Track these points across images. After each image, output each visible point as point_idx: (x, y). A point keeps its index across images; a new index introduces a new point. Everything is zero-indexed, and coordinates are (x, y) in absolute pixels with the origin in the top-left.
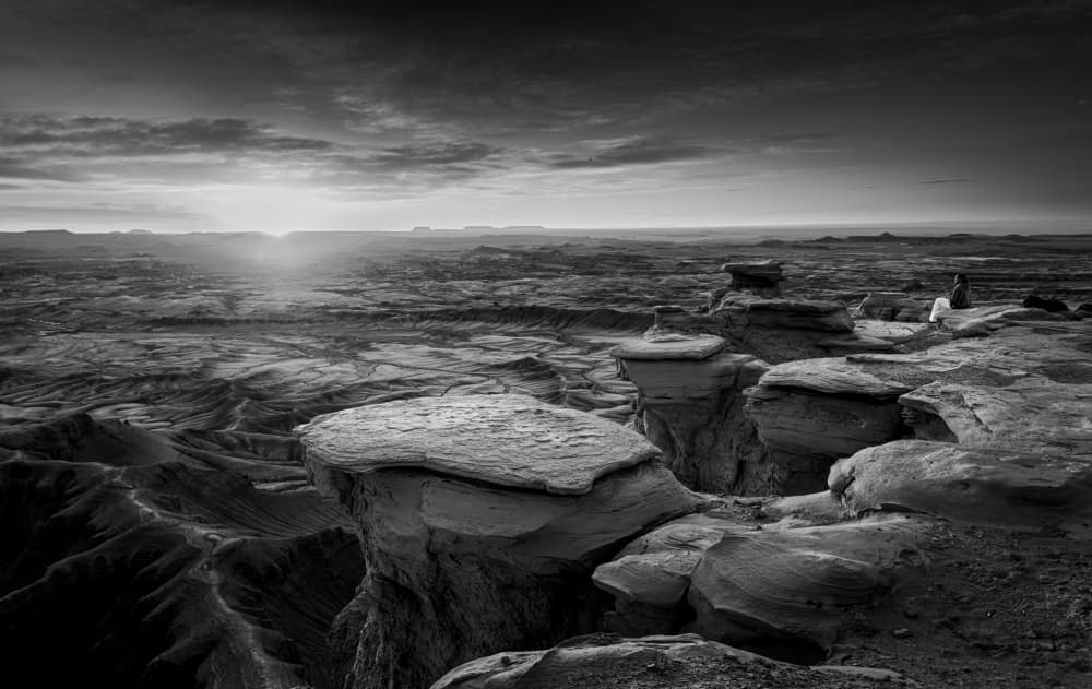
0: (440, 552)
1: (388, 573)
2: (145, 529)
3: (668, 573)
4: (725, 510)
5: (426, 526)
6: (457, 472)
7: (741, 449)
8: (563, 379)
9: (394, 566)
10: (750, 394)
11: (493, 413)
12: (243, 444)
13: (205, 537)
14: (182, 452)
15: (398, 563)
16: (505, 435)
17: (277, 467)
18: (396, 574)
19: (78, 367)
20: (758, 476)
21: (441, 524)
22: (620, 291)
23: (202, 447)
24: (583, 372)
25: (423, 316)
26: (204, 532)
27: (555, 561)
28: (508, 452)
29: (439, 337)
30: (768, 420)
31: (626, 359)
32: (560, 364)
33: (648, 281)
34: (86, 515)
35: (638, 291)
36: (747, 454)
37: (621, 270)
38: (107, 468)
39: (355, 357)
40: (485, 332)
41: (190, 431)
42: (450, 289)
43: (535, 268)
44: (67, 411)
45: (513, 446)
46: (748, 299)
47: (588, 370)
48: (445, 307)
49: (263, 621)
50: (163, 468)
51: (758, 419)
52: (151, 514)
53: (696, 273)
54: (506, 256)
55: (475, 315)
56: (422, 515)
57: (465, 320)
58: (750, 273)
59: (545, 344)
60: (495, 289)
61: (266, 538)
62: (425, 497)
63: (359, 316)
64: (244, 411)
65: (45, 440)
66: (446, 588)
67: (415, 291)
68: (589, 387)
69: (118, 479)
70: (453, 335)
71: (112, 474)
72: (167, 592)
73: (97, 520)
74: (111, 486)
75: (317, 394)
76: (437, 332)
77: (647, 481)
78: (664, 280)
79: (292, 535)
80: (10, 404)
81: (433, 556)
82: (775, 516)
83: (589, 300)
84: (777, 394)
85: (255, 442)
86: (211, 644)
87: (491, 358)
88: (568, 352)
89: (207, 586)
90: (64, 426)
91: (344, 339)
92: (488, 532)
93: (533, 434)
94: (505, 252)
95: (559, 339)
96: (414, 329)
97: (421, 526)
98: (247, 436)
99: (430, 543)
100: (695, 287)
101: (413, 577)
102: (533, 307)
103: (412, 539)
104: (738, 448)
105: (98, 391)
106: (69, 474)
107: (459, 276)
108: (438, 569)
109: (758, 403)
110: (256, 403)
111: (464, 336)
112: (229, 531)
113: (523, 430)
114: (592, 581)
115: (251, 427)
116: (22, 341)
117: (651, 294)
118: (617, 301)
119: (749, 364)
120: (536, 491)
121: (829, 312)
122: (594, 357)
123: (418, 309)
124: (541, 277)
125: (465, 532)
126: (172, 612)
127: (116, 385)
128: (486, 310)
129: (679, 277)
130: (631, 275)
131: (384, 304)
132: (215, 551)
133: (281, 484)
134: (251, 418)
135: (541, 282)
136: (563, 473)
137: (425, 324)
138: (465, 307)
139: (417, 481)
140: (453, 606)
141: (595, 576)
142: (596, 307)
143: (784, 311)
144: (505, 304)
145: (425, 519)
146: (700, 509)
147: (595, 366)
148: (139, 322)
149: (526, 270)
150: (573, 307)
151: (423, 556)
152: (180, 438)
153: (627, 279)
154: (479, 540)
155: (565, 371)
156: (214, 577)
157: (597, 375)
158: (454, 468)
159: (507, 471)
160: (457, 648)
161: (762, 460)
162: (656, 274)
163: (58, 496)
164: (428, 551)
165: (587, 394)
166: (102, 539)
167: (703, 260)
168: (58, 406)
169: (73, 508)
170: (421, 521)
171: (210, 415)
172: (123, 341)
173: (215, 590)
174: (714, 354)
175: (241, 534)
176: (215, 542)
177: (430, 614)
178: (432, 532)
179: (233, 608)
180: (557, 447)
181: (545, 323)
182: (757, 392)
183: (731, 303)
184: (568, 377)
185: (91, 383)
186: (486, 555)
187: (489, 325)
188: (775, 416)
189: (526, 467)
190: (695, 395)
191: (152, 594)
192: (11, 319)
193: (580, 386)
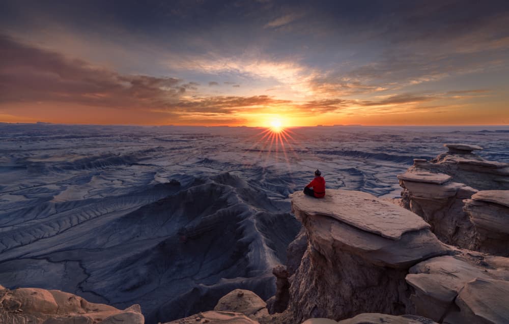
0: (337, 247)
1: (317, 249)
2: (240, 205)
3: (444, 287)
4: (463, 257)
5: (332, 237)
6: (344, 221)
7: (458, 222)
8: (365, 176)
9: (320, 248)
10: (467, 202)
11: (356, 199)
12: (265, 185)
13: (254, 210)
14: (250, 186)
15: (321, 246)
16: (361, 209)
17: (273, 193)
18: (320, 250)
19: (227, 161)
20: (466, 235)
21: (339, 239)
22: (389, 147)
23: (254, 184)
24: (373, 174)
25: (318, 152)
26: (253, 208)
27: (383, 262)
28: (364, 216)
29: (322, 159)
30: (476, 214)
31: (405, 180)
32: (364, 171)
33: (401, 145)
34: (226, 199)
35: (396, 148)
36: (460, 225)
37: (390, 140)
38: (232, 187)
39: (297, 163)
40: (338, 158)
41: (252, 180)
42: (327, 144)
43: (357, 138)
44: (224, 172)
45: (366, 214)
46: (458, 159)
47: (375, 174)
48: (325, 150)
49: (266, 236)
50: (245, 189)
51: (471, 213)
52: (241, 201)
53: (421, 142)
54: (347, 134)
55: (335, 153)
56: (331, 234)
57: (332, 154)
58: (458, 148)
59: (358, 164)
60: (342, 145)
61: (269, 213)
62: (332, 227)
63: (299, 151)
64: (266, 176)
65: (219, 178)
66: (337, 259)
67: (316, 144)
68: (375, 180)
69: (234, 191)
70: (327, 159)
71: (233, 189)
72: (243, 223)
73: (229, 201)
74: (233, 192)
75: (285, 173)
76: (322, 158)
77: (424, 238)
78: (408, 144)
79: (276, 213)
80: (212, 168)
81: (334, 248)
82: (494, 266)
83: (377, 150)
84: (482, 204)
85: (268, 185)
86: (253, 239)
87: (339, 167)
88: (367, 167)
89: (253, 223)
90: (223, 175)
91: (294, 158)
92: (357, 246)
93: (373, 210)
94: (347, 133)
95: (364, 163)
96: (315, 156)
97: (331, 238)
98: (266, 183)
99: (333, 244)
100: (421, 147)
101: (326, 253)
102: (356, 151)
103: (327, 241)
104: (456, 222)
105: (232, 167)
106: (223, 188)
107: (331, 140)
108: (335, 252)
109: (471, 206)
110: (269, 174)
111: (331, 159)
112: (259, 209)
113: (369, 208)
114: (405, 280)
115: (267, 181)
116: (216, 153)
117: (402, 149)
118: (387, 151)
119: (463, 188)
120: (377, 235)
121: (501, 167)
122: (377, 169)
123: (317, 150)
124: (359, 141)
125: (347, 244)
126: (243, 229)
127: (236, 166)
128: (340, 152)
129: (414, 144)
130: (394, 142)
131: (307, 148)
132: (256, 214)
133: (274, 198)
134: (267, 178)
135: (360, 143)
136: (388, 230)
137: (318, 155)
138: (332, 150)
139: (330, 221)
140: (339, 265)
141: (407, 278)
142: (379, 152)
143: (477, 165)
144: (346, 150)
145: (333, 236)
146: (449, 253)
147: (377, 173)
148: (242, 150)
149: (354, 139)
150: (371, 152)
151: (331, 247)
152: (249, 182)
153: (392, 143)
154: (352, 247)
155: (365, 173)
156: (255, 221)
157: (378, 176)
158: (344, 220)
159: (365, 225)
160: (340, 280)
161: (469, 229)
162: (404, 142)
163: (221, 193)
164: (332, 246)
165: (374, 182)
166: (229, 206)
167: (425, 138)
168: (222, 170)
169: (223, 197)
170: (330, 235)
171: (257, 176)
172: (238, 155)
173: (255, 225)
174: (446, 182)
175: (263, 210)
176: (256, 212)
177: (331, 266)
178: (335, 240)
179: (259, 231)
180: (384, 217)
181: (360, 157)
182: (470, 202)
183: (449, 160)
184: (367, 176)
185: (230, 165)
186: (355, 253)
187: (340, 156)
188: (481, 213)
189: (373, 224)
190: (436, 198)
191: (239, 223)
192: (214, 147)
193: (371, 179)
